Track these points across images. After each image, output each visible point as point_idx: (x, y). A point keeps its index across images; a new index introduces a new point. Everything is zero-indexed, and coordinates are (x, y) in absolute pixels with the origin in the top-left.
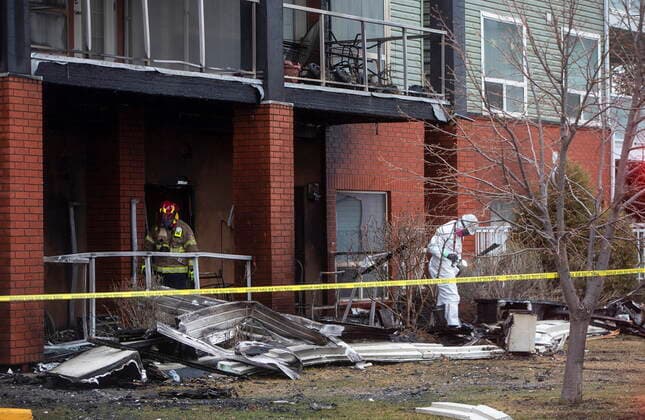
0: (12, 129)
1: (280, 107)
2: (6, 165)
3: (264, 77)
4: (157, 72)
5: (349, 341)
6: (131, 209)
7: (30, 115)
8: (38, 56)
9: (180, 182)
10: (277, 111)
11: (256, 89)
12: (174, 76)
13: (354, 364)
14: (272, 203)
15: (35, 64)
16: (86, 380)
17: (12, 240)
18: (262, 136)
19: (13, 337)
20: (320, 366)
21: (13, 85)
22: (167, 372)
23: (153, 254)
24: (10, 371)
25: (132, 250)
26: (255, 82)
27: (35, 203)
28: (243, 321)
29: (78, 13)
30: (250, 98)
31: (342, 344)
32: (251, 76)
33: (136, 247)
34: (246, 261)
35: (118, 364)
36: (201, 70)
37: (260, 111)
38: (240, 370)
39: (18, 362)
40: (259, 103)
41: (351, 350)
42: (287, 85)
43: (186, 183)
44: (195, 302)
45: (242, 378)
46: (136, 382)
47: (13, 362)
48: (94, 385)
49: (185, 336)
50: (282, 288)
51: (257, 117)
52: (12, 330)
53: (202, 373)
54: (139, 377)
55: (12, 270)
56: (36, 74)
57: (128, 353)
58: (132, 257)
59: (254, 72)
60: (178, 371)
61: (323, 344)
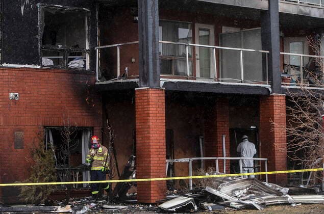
0: (151, 109)
1: (279, 96)
2: (149, 124)
3: (271, 84)
4: (219, 84)
5: (290, 195)
6: (222, 139)
7: (160, 104)
8: (164, 79)
9: (252, 127)
10: (277, 98)
11: (268, 89)
12: (228, 85)
13: (291, 204)
14: (275, 136)
15: (162, 83)
16: (170, 210)
17: (151, 153)
18: (271, 108)
19: (152, 192)
20: (277, 205)
21: (151, 91)
22: (207, 207)
23: (219, 158)
24: (150, 206)
25: (223, 157)
26: (268, 86)
27: (162, 138)
28: (250, 186)
29: (197, 59)
30: (265, 93)
31: (288, 196)
32: (266, 84)
33: (225, 155)
34: (265, 161)
35: (185, 203)
36: (242, 82)
37: (270, 98)
38: (239, 206)
39: (155, 202)
40: (269, 95)
41: (290, 198)
42: (282, 86)
43: (255, 127)
44: (230, 178)
45: (238, 209)
46: (192, 211)
47: (152, 202)
48: (173, 212)
49: (218, 192)
50: (281, 172)
51: (269, 101)
52: (152, 189)
53: (222, 207)
54: (194, 208)
55: (151, 165)
56: (163, 87)
57: (190, 199)
58: (223, 160)
59: (267, 82)
60: (212, 206)
61: (280, 196)
